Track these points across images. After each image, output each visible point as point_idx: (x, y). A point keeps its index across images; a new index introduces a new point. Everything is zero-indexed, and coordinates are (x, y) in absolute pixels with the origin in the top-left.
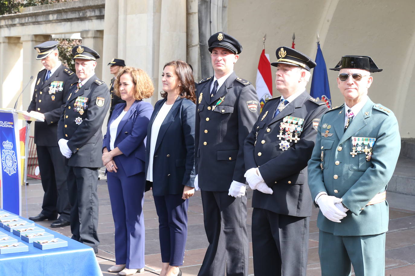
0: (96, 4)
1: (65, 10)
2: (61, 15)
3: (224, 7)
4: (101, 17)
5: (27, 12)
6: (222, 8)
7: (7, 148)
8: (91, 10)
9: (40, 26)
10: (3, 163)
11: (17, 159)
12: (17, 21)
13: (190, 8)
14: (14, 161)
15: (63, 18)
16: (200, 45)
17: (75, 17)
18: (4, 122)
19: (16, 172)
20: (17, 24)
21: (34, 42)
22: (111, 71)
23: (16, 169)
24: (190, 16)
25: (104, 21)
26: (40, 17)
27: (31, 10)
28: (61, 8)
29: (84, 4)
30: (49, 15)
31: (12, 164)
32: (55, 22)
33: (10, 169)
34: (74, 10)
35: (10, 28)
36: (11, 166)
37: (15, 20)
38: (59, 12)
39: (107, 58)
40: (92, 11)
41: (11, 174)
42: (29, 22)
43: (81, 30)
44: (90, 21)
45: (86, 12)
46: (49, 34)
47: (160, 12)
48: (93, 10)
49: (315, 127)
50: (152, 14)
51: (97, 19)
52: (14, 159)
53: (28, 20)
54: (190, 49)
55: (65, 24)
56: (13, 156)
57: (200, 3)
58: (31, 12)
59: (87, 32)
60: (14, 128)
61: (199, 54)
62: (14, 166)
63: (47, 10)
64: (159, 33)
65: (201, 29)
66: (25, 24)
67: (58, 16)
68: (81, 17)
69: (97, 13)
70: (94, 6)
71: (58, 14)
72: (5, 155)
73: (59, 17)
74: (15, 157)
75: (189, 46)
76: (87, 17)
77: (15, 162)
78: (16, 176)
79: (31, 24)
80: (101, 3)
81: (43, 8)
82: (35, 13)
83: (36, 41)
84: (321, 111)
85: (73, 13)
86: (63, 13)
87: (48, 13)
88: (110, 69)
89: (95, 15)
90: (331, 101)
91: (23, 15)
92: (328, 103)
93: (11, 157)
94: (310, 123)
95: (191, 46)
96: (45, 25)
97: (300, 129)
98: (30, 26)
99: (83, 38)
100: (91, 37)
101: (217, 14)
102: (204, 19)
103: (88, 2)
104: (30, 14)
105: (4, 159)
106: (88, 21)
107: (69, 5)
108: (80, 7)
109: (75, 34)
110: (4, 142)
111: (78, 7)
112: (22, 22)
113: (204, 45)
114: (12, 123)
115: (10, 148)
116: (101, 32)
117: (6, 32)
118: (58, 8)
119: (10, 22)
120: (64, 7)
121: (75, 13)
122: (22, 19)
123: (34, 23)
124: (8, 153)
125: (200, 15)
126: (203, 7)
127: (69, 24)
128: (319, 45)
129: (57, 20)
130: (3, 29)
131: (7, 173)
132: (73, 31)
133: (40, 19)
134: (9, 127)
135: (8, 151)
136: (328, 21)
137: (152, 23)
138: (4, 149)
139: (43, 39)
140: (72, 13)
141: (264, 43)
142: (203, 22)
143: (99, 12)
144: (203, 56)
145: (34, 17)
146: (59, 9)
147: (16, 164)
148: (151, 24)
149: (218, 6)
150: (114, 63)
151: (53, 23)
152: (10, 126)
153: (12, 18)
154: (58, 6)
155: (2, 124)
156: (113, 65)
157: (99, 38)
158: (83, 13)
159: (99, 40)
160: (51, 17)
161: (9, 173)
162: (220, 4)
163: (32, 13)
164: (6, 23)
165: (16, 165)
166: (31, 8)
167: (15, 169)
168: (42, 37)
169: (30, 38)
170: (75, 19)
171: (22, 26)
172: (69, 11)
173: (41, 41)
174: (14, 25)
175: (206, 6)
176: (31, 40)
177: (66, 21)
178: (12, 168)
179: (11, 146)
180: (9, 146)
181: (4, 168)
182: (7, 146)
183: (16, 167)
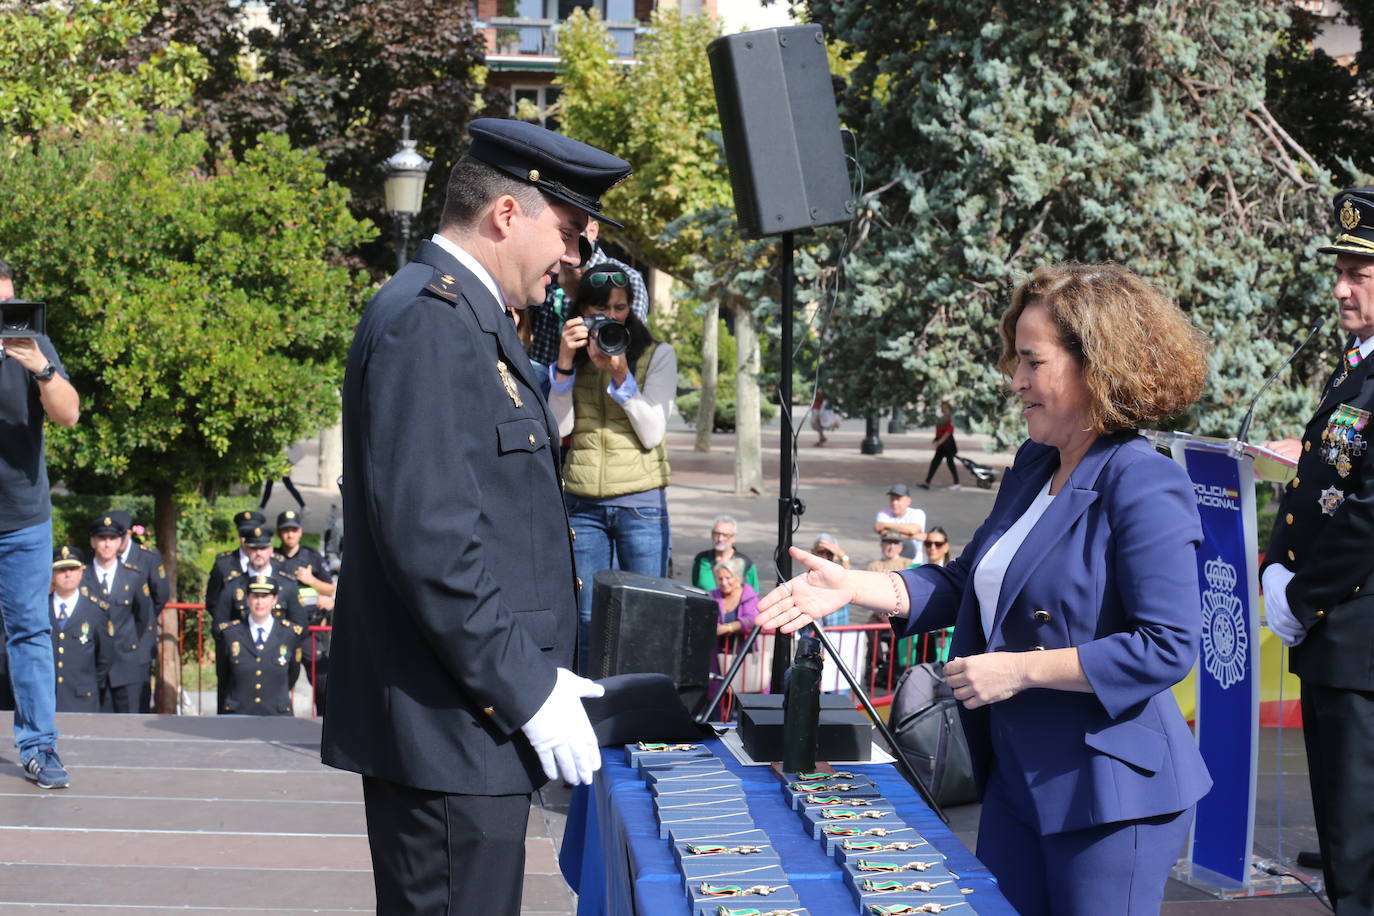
7: (1218, 584)
10: (1206, 642)
11: (1247, 629)
14: (1239, 635)
18: (1208, 489)
19: (1243, 677)
23: (1245, 666)
31: (1232, 646)
33: (1226, 665)
36: (1228, 653)
41: (1228, 682)
52: (1240, 629)
56: (1237, 616)
60: (1240, 512)
62: (1237, 653)
72: (1212, 610)
74: (1242, 620)
77: (1242, 640)
78: (1244, 690)
93: (1231, 619)
105: (1209, 627)
110: (1209, 562)
114: (1235, 494)
115: (1227, 584)
124: (1220, 606)
131: (1217, 678)
134: (1223, 506)
135: (1222, 598)
138: (1208, 588)
147: (1245, 646)
152: (1229, 505)
155: (1203, 495)
165: (1243, 652)
167: (1242, 666)
178: (1233, 661)
179: (1231, 579)
180: (1223, 578)
181: (1207, 659)
182: (1217, 576)
183: (1244, 659)
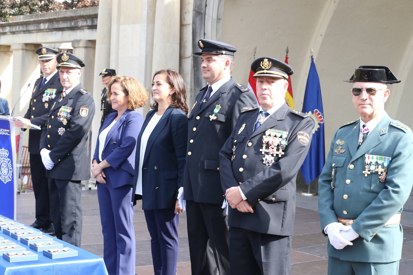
0: (88, 14)
1: (57, 20)
2: (53, 24)
3: (219, 19)
4: (93, 27)
5: (17, 20)
6: (216, 20)
7: (3, 155)
8: (83, 20)
9: (31, 34)
11: (12, 167)
12: (7, 29)
13: (184, 20)
14: (9, 169)
15: (54, 27)
16: (193, 56)
17: (66, 27)
19: (11, 180)
20: (8, 32)
21: (24, 51)
22: (103, 81)
23: (12, 177)
24: (183, 27)
25: (96, 31)
26: (31, 25)
27: (21, 19)
28: (52, 18)
29: (75, 14)
30: (40, 24)
31: (7, 172)
32: (46, 32)
33: (5, 177)
34: (65, 19)
35: (1, 36)
36: (6, 174)
37: (6, 28)
38: (50, 21)
39: (99, 68)
40: (84, 21)
41: (6, 182)
42: (19, 30)
43: (72, 39)
44: (82, 30)
45: (78, 22)
46: (39, 43)
47: (154, 23)
48: (85, 20)
49: (300, 141)
50: (146, 24)
51: (89, 29)
52: (10, 167)
53: (19, 28)
54: (183, 60)
55: (56, 33)
56: (9, 164)
57: (194, 15)
58: (21, 21)
59: (78, 41)
60: (10, 136)
61: (191, 66)
62: (9, 174)
63: (38, 19)
64: (152, 44)
65: (195, 41)
66: (16, 32)
67: (49, 24)
68: (72, 27)
69: (89, 23)
70: (86, 16)
71: (50, 23)
73: (51, 26)
74: (10, 165)
75: (182, 58)
76: (79, 26)
77: (11, 170)
78: (11, 183)
79: (22, 33)
80: (93, 12)
81: (33, 17)
82: (26, 22)
83: (26, 50)
84: (306, 124)
85: (65, 22)
86: (54, 22)
87: (39, 22)
88: (102, 80)
89: (87, 25)
90: (323, 115)
91: (14, 23)
92: (321, 117)
93: (7, 165)
94: (295, 136)
95: (184, 57)
96: (36, 33)
97: (284, 143)
98: (20, 35)
99: (74, 47)
100: (83, 47)
101: (212, 26)
102: (198, 30)
103: (79, 12)
104: (21, 22)
106: (80, 30)
107: (60, 15)
108: (72, 16)
109: (64, 44)
111: (70, 16)
112: (12, 30)
114: (9, 131)
115: (6, 155)
116: (93, 42)
118: (49, 17)
119: (1, 31)
120: (55, 16)
121: (67, 23)
122: (13, 28)
123: (25, 32)
124: (3, 161)
125: (194, 27)
126: (198, 18)
127: (60, 33)
128: (313, 59)
129: (48, 29)
131: (2, 181)
132: (64, 41)
133: (31, 28)
134: (5, 134)
135: (4, 159)
136: (321, 35)
137: (145, 33)
139: (33, 48)
140: (63, 23)
141: (254, 55)
142: (197, 34)
143: (91, 21)
144: (196, 68)
145: (25, 26)
146: (51, 18)
147: (12, 172)
148: (144, 35)
149: (212, 18)
150: (106, 73)
151: (44, 32)
152: (7, 134)
153: (3, 26)
154: (49, 15)
156: (105, 76)
157: (91, 47)
158: (74, 22)
159: (91, 50)
160: (42, 26)
161: (4, 181)
162: (215, 16)
163: (23, 22)
165: (11, 173)
166: (22, 16)
167: (11, 177)
168: (32, 46)
169: (20, 47)
170: (67, 29)
171: (13, 35)
172: (61, 20)
173: (32, 50)
174: (5, 33)
175: (200, 18)
176: (22, 48)
177: (57, 31)
178: (8, 176)
179: (7, 154)
180: (4, 153)
183: (11, 175)
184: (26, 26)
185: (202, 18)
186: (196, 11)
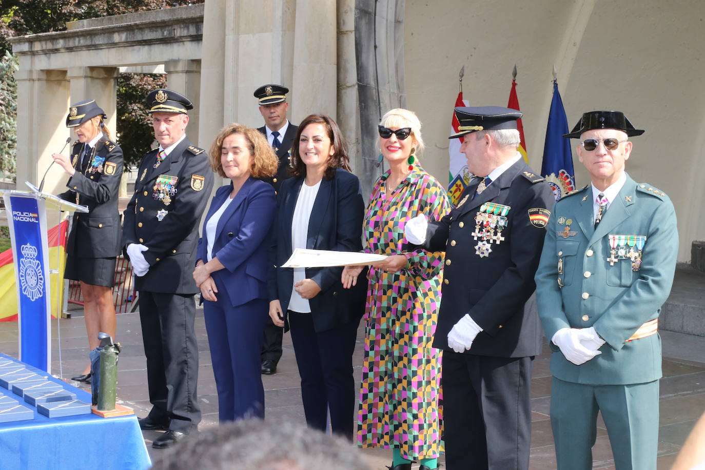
0: (190, 16)
1: (141, 26)
2: (134, 34)
3: (398, 22)
4: (198, 38)
5: (78, 29)
6: (393, 23)
7: (28, 255)
8: (182, 26)
9: (99, 51)
10: (22, 281)
11: (43, 274)
12: (61, 43)
13: (344, 23)
14: (39, 277)
15: (136, 40)
16: (358, 84)
17: (156, 38)
18: (22, 214)
19: (42, 296)
20: (61, 48)
21: (89, 80)
23: (43, 290)
24: (342, 36)
25: (202, 44)
26: (99, 36)
27: (85, 25)
28: (132, 23)
29: (172, 16)
30: (113, 34)
31: (36, 282)
32: (124, 46)
33: (33, 291)
34: (154, 25)
35: (50, 55)
36: (34, 286)
37: (58, 42)
38: (129, 29)
40: (184, 28)
41: (34, 298)
42: (80, 45)
43: (165, 59)
44: (181, 43)
45: (174, 29)
46: (113, 66)
47: (294, 31)
48: (186, 26)
49: (533, 223)
50: (281, 33)
51: (192, 41)
52: (40, 274)
53: (79, 41)
54: (343, 91)
55: (140, 49)
56: (38, 269)
57: (357, 16)
58: (84, 29)
59: (175, 62)
61: (356, 101)
62: (38, 285)
63: (111, 26)
64: (291, 66)
65: (360, 58)
66: (74, 48)
67: (128, 35)
68: (165, 38)
69: (192, 31)
70: (187, 19)
71: (128, 32)
72: (25, 266)
73: (130, 37)
74: (40, 270)
75: (341, 87)
76: (176, 37)
77: (41, 279)
78: (42, 301)
79: (84, 49)
80: (200, 13)
81: (104, 22)
82: (90, 31)
83: (92, 78)
85: (153, 31)
86: (136, 31)
87: (111, 31)
89: (189, 34)
91: (70, 33)
93: (35, 271)
95: (344, 87)
96: (107, 49)
97: (504, 223)
98: (82, 52)
99: (169, 72)
100: (182, 72)
101: (387, 34)
102: (364, 42)
103: (179, 12)
104: (82, 32)
105: (24, 275)
106: (177, 44)
107: (148, 18)
108: (164, 20)
110: (23, 246)
111: (161, 20)
112: (69, 45)
113: (366, 86)
114: (36, 215)
115: (33, 255)
116: (198, 62)
117: (42, 63)
118: (129, 22)
119: (49, 46)
120: (139, 21)
121: (156, 31)
122: (69, 41)
123: (89, 47)
124: (29, 265)
125: (357, 36)
126: (364, 22)
127: (146, 48)
128: (557, 85)
129: (127, 42)
130: (39, 56)
131: (29, 296)
132: (152, 61)
133: (99, 40)
134: (31, 221)
135: (30, 261)
137: (280, 48)
138: (23, 257)
139: (103, 75)
140: (150, 31)
141: (461, 81)
142: (363, 47)
143: (195, 29)
144: (363, 104)
145: (88, 37)
147: (42, 282)
148: (278, 50)
149: (387, 20)
151: (120, 47)
152: (33, 220)
153: (53, 39)
154: (130, 19)
155: (20, 216)
157: (196, 72)
158: (168, 30)
159: (194, 75)
160: (117, 38)
162: (391, 18)
163: (86, 31)
164: (42, 47)
165: (42, 284)
166: (85, 22)
167: (41, 290)
168: (102, 71)
169: (82, 73)
170: (156, 41)
171: (70, 53)
172: (147, 28)
173: (101, 77)
174: (56, 51)
175: (367, 21)
176: (84, 75)
177: (140, 45)
178: (37, 289)
179: (34, 253)
180: (31, 252)
181: (23, 289)
182: (27, 252)
183: (42, 288)
184: (91, 37)
185: (370, 20)
186: (359, 10)
